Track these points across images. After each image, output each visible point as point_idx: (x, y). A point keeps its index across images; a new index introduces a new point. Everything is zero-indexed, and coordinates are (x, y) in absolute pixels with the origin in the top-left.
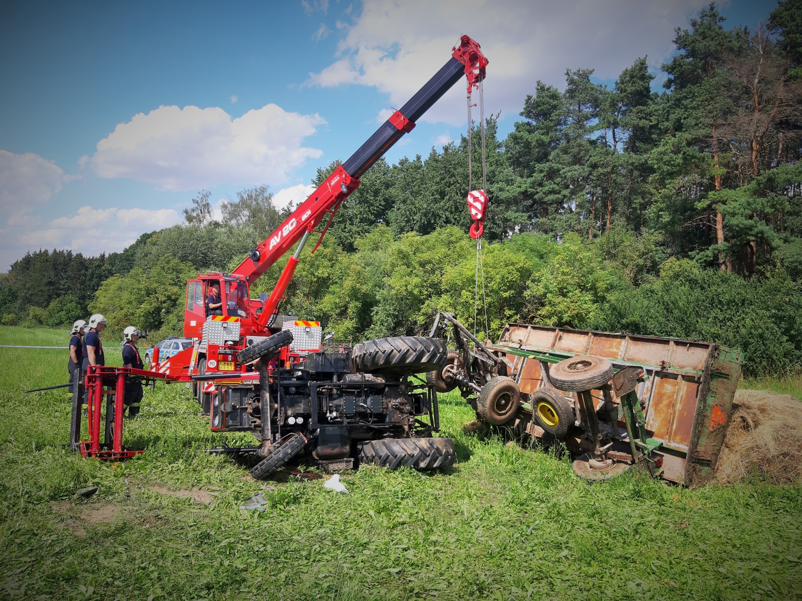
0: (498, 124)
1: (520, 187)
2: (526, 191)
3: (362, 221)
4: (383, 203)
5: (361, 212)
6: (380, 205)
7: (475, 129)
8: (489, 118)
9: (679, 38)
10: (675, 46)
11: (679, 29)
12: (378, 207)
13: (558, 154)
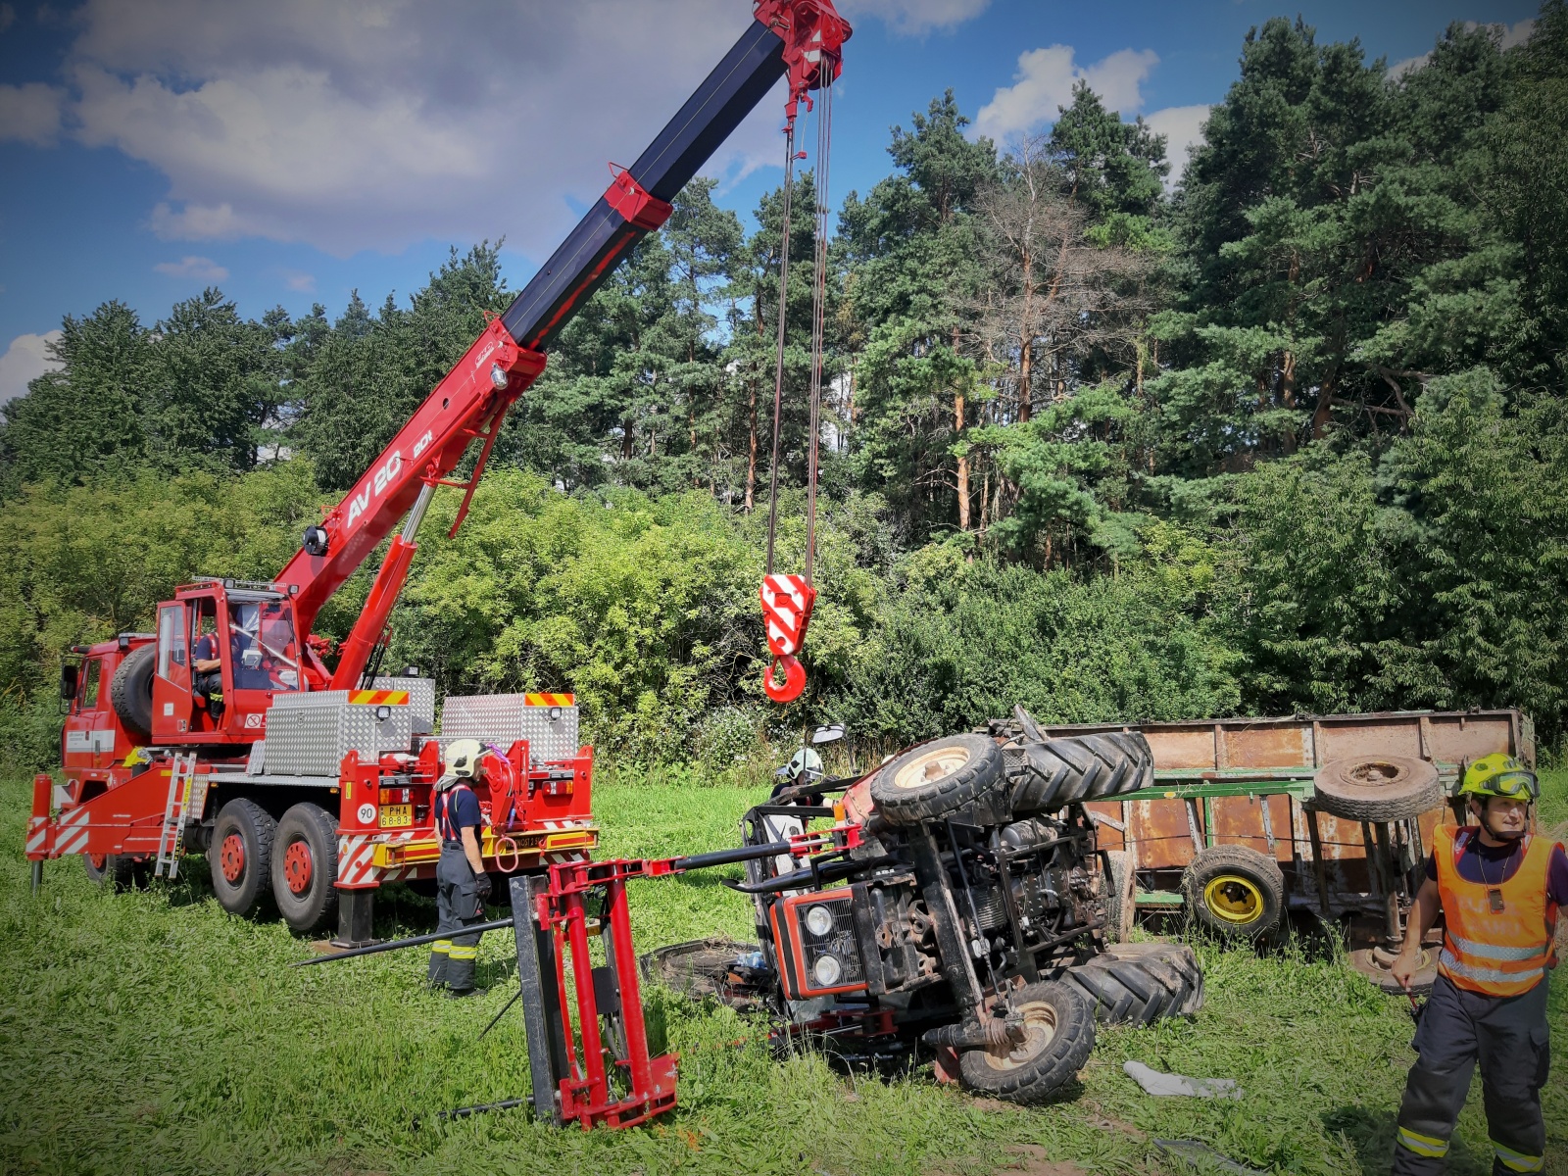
0: (499, 261)
1: (587, 394)
2: (601, 404)
3: (182, 441)
4: (235, 405)
5: (182, 421)
6: (228, 408)
7: (459, 266)
8: (480, 248)
9: (898, 146)
10: (890, 159)
11: (899, 130)
12: (220, 413)
13: (659, 335)
